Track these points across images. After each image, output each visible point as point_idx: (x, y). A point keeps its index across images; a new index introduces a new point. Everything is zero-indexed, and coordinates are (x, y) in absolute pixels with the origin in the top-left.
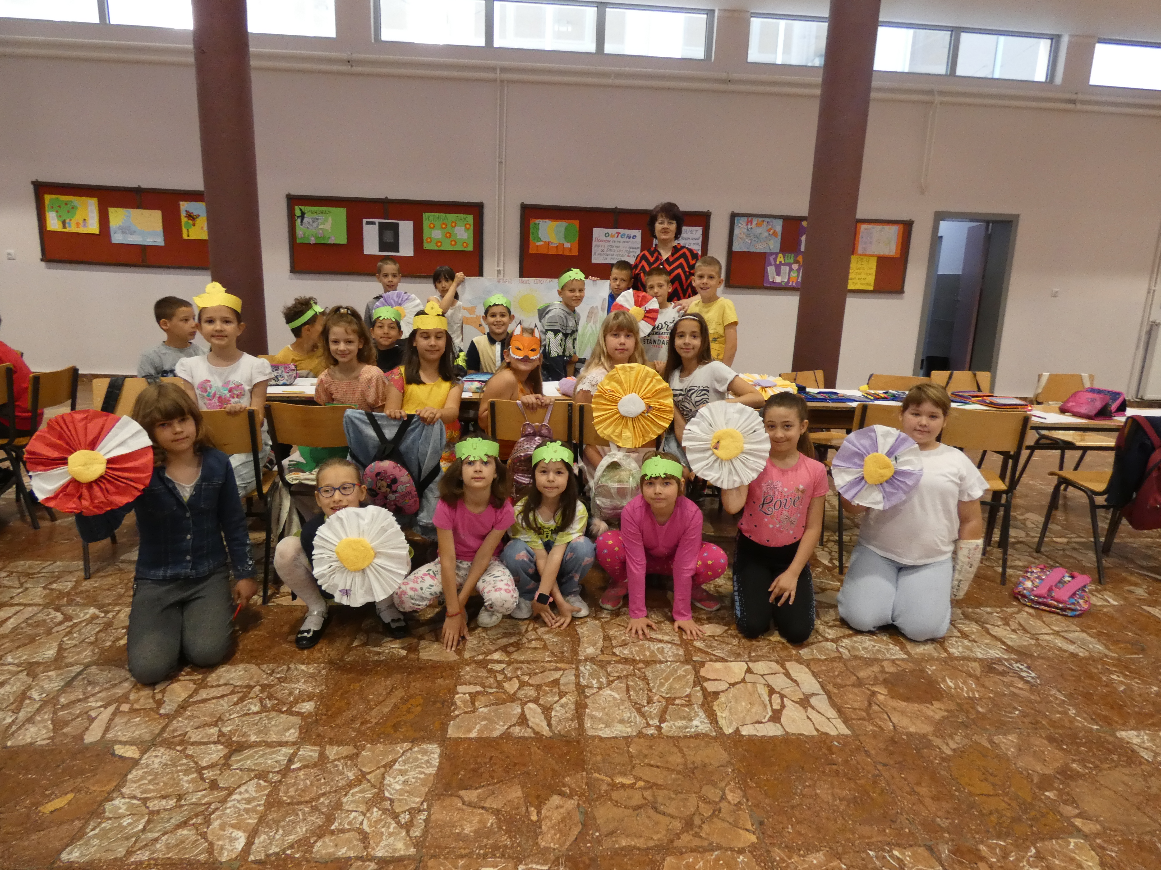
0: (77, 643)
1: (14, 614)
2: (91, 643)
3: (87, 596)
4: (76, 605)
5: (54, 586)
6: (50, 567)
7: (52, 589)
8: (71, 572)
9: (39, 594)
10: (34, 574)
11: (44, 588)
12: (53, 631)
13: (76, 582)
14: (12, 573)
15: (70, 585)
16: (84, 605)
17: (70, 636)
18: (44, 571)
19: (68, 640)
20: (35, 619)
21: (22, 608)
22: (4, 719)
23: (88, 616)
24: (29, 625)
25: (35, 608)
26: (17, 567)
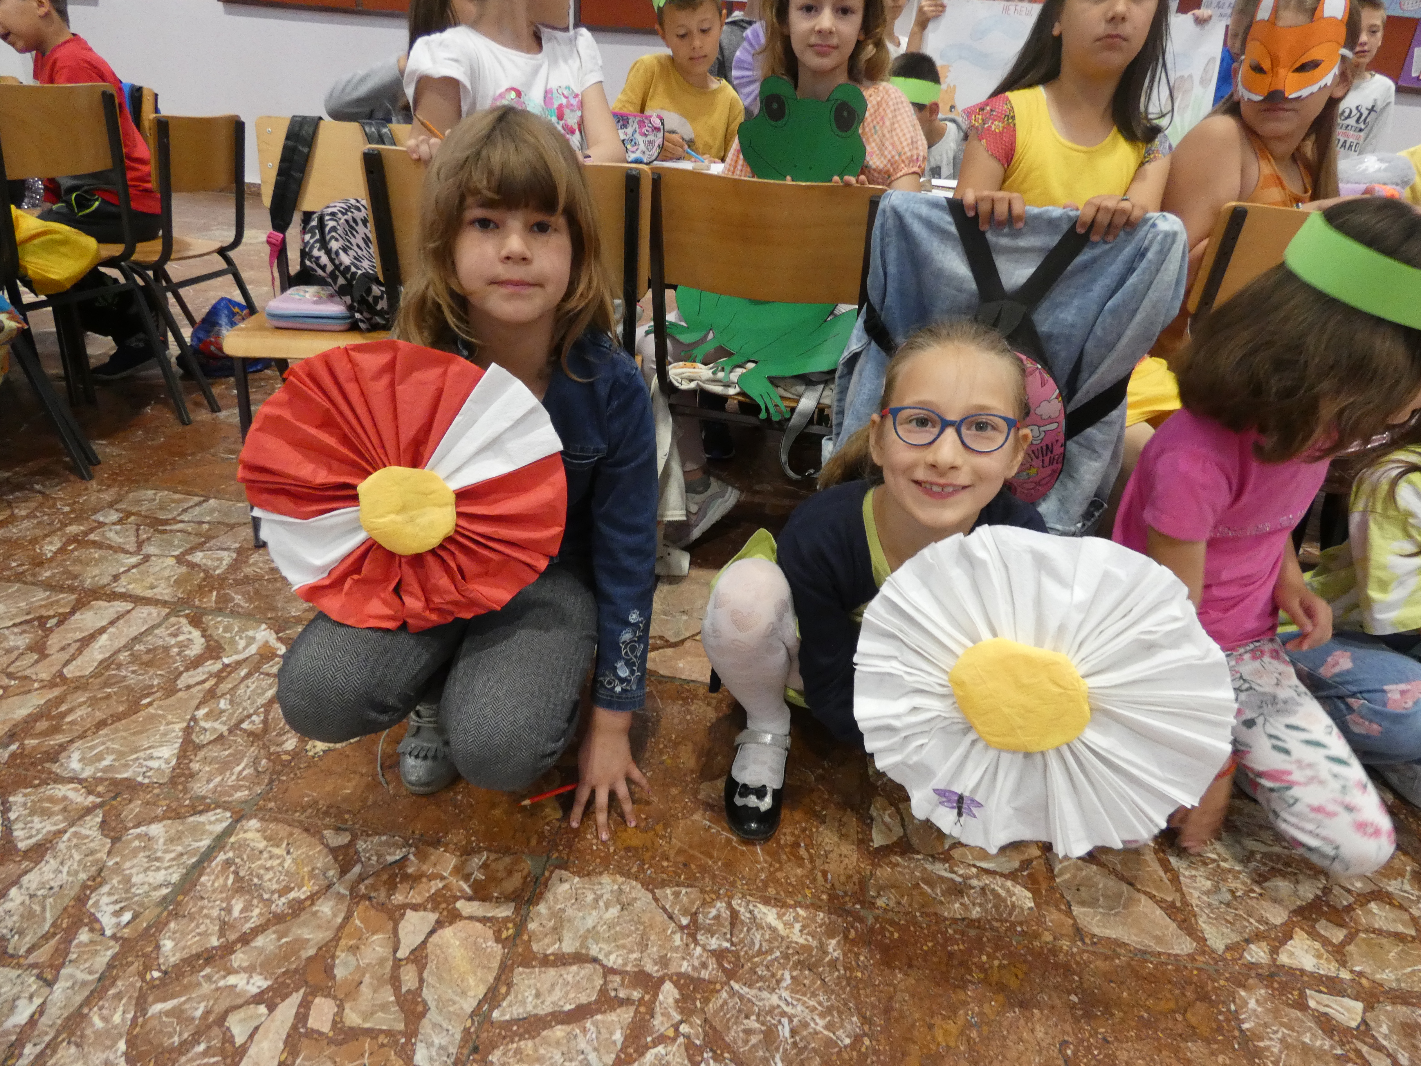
0: (224, 729)
1: (112, 623)
2: (253, 736)
3: (257, 592)
4: (233, 613)
5: (198, 557)
6: (197, 510)
7: (193, 566)
8: (232, 527)
9: (167, 573)
10: (166, 522)
11: (180, 560)
12: (181, 683)
13: (239, 551)
14: (129, 514)
15: (227, 558)
16: (249, 615)
17: (212, 704)
18: (185, 517)
19: (207, 715)
20: (150, 640)
21: (129, 606)
22: (12, 1006)
23: (253, 649)
24: (135, 658)
25: (154, 611)
26: (138, 502)
